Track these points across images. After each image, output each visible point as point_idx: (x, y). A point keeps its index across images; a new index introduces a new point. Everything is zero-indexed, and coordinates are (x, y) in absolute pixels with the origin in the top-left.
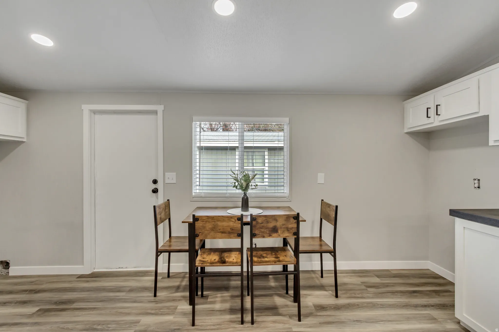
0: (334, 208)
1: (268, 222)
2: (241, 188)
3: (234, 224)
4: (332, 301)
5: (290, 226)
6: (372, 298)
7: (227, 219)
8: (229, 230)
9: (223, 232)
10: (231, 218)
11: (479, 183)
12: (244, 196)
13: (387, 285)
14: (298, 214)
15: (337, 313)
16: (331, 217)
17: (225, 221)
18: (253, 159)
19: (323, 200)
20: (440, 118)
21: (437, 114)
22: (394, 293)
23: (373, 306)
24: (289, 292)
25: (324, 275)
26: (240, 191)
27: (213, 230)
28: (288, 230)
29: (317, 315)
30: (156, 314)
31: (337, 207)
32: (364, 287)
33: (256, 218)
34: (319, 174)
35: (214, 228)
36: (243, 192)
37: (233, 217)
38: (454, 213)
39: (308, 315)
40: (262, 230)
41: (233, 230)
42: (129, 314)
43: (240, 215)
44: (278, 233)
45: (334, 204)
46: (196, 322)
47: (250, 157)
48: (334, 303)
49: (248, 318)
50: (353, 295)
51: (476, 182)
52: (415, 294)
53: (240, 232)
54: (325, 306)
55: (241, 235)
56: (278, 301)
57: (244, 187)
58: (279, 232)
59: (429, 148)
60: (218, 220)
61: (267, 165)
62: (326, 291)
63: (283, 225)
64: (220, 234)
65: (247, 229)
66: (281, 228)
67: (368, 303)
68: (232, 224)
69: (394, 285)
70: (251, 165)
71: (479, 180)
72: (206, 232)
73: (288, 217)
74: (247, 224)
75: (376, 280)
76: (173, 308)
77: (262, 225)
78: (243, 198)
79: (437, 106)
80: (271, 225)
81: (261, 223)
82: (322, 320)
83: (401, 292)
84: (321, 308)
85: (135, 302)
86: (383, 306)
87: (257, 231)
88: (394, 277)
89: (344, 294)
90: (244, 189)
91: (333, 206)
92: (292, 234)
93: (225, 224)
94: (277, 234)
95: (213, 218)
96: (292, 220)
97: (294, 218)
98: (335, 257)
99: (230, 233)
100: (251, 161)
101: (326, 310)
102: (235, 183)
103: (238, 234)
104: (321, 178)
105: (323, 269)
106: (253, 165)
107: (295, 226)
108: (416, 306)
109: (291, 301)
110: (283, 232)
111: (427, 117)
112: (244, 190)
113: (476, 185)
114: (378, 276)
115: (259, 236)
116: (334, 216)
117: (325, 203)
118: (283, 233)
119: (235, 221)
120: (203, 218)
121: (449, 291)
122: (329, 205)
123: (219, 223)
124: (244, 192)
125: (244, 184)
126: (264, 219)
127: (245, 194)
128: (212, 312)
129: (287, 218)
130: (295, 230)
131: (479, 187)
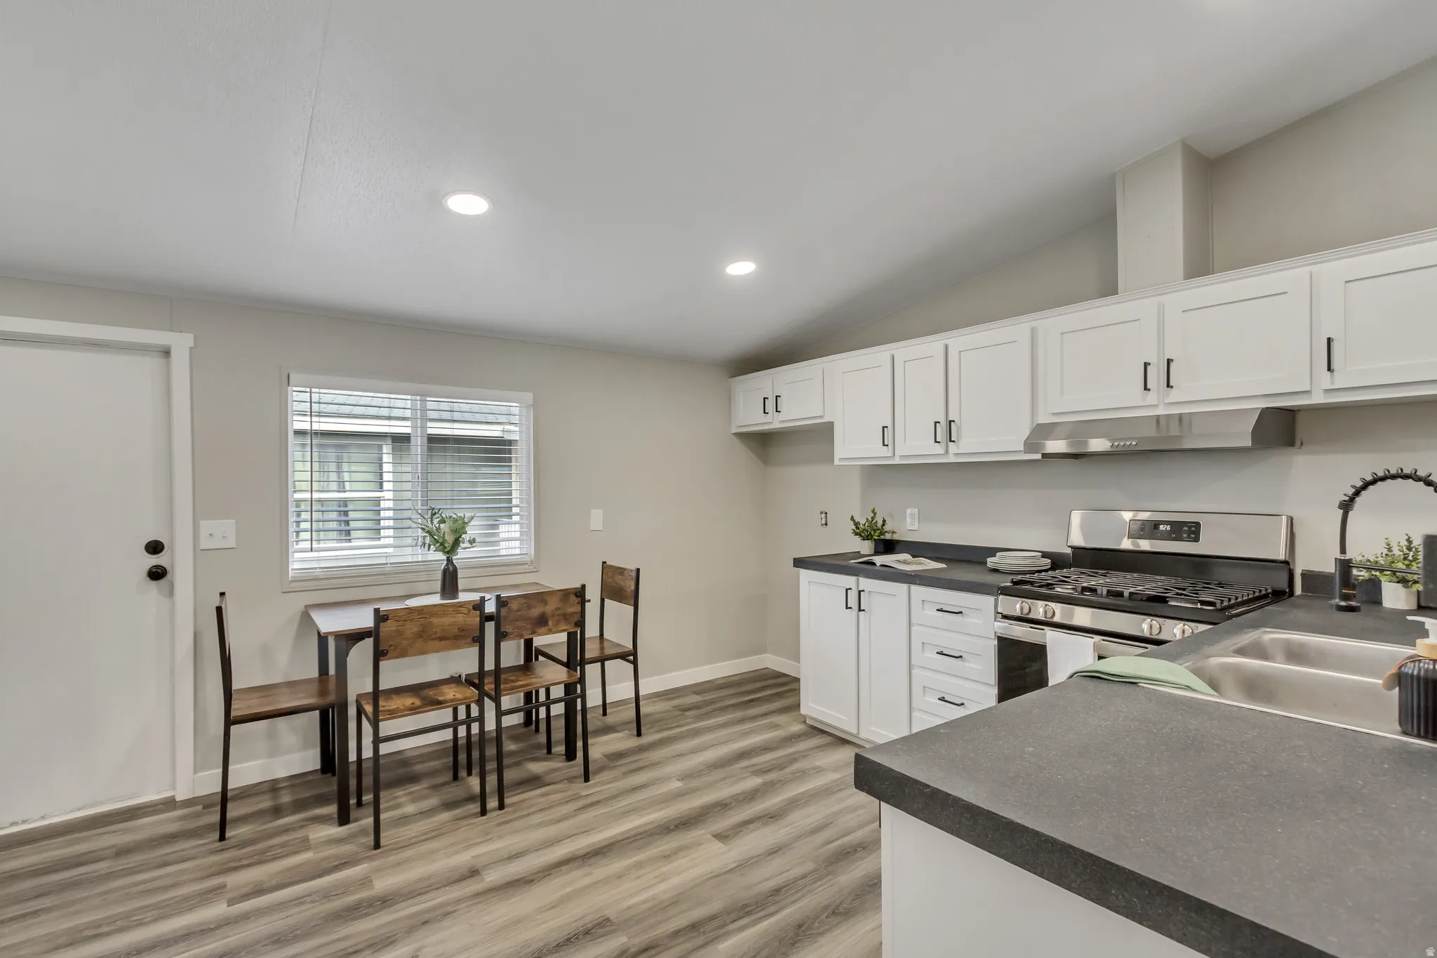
0: (634, 574)
1: (529, 607)
2: (442, 547)
3: (467, 619)
4: (634, 742)
5: (570, 610)
6: (695, 723)
7: (451, 609)
8: (456, 631)
9: (441, 639)
10: (460, 606)
11: (826, 518)
12: (447, 565)
13: (712, 702)
14: (583, 587)
15: (645, 755)
16: (626, 591)
17: (448, 614)
18: (339, 472)
19: (604, 563)
20: (781, 417)
21: (777, 411)
22: (724, 709)
23: (696, 733)
24: (554, 750)
25: (608, 711)
26: (441, 556)
27: (421, 637)
28: (566, 619)
29: (615, 767)
30: (260, 862)
31: (638, 570)
32: (678, 713)
33: (507, 602)
34: (593, 511)
35: (423, 631)
36: (445, 558)
37: (465, 604)
38: (800, 563)
39: (601, 769)
40: (519, 624)
41: (463, 630)
42: (174, 886)
43: (479, 599)
44: (549, 626)
45: (634, 568)
46: (383, 842)
47: (333, 467)
48: (637, 745)
49: (492, 803)
50: (665, 727)
51: (823, 515)
52: (752, 703)
53: (477, 634)
54: (623, 752)
55: (480, 640)
56: (536, 768)
57: (446, 545)
58: (550, 623)
59: (766, 460)
60: (432, 615)
61: (386, 486)
62: (617, 732)
63: (558, 609)
64: (436, 644)
65: (490, 627)
66: (553, 616)
67: (688, 730)
68: (461, 619)
69: (722, 699)
70: (334, 486)
71: (826, 513)
72: (405, 642)
73: (566, 593)
74: (490, 618)
75: (695, 699)
76: (297, 841)
77: (519, 613)
78: (445, 572)
79: (777, 397)
80: (536, 612)
81: (517, 611)
82: (625, 769)
83: (733, 706)
84: (619, 755)
85: (165, 864)
86: (710, 729)
87: (508, 626)
88: (722, 688)
89: (651, 728)
90: (446, 550)
91: (632, 571)
92: (573, 624)
93: (446, 620)
94: (546, 628)
95: (422, 610)
96: (573, 598)
97: (577, 596)
98: (635, 663)
99: (456, 638)
100: (333, 476)
101: (626, 757)
102: (424, 537)
103: (474, 638)
104: (596, 519)
105: (608, 701)
106: (344, 487)
107: (578, 609)
108: (754, 718)
109: (562, 762)
110: (558, 623)
111: (765, 413)
112: (448, 553)
113: (823, 522)
114: (696, 693)
115: (512, 636)
116: (633, 588)
117: (612, 567)
118: (556, 625)
119: (469, 612)
120: (399, 614)
121: (795, 690)
122: (621, 571)
123: (434, 620)
124: (448, 558)
125: (450, 539)
126: (523, 601)
127: (449, 561)
128: (405, 820)
129: (564, 595)
130: (577, 618)
131: (826, 524)
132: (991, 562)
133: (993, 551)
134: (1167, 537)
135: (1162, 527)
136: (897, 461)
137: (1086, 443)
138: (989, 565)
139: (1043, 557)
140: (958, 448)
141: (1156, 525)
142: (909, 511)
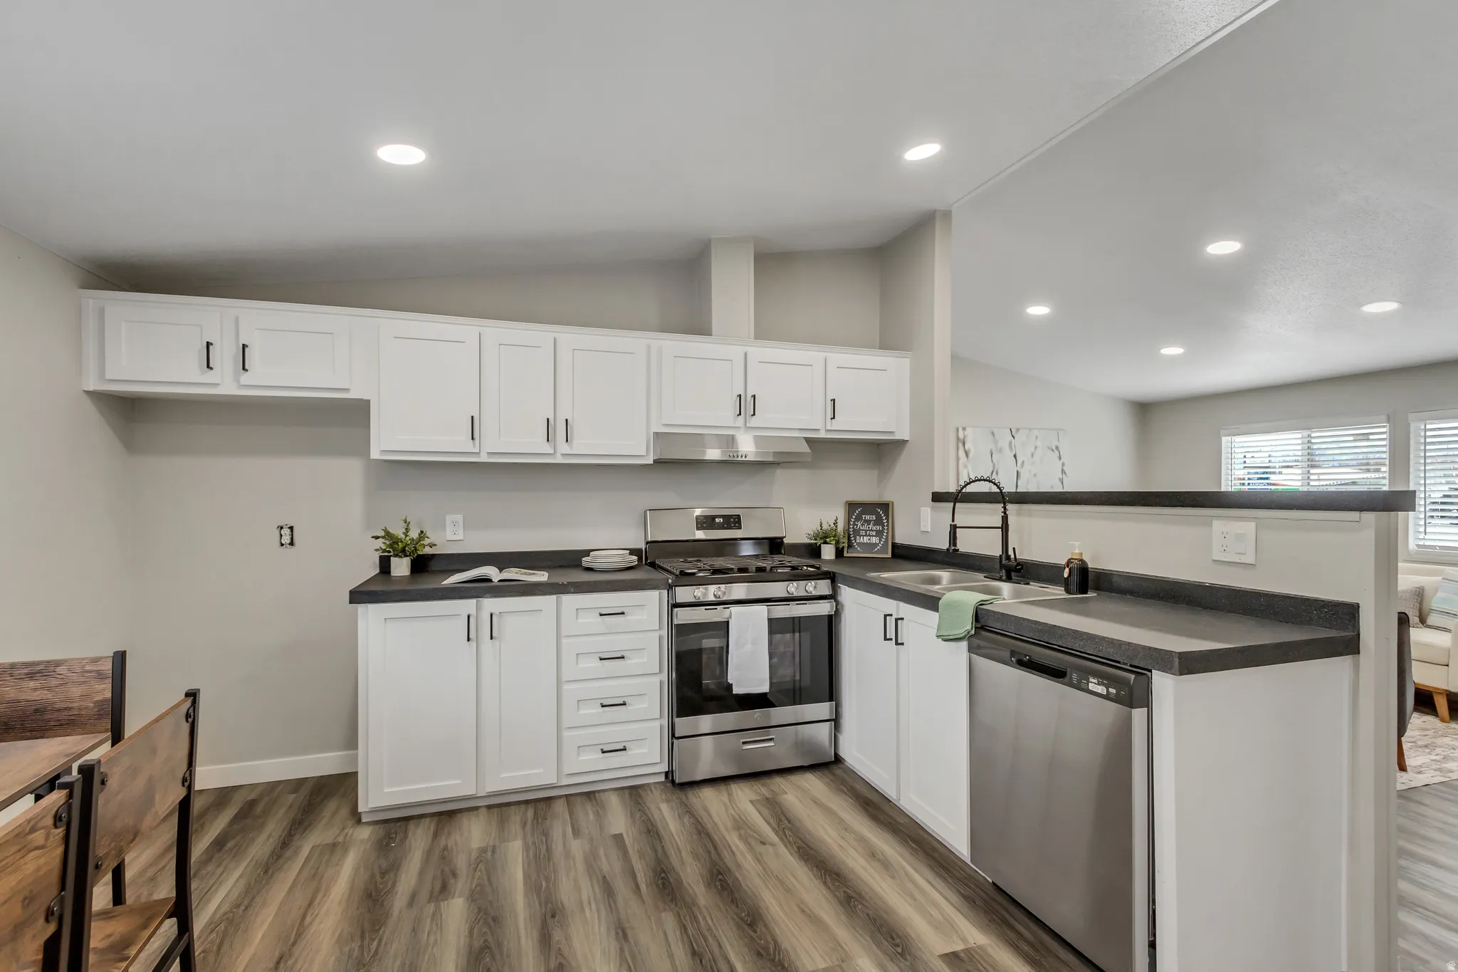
11: (293, 535)
20: (246, 379)
21: (243, 368)
51: (286, 532)
59: (130, 445)
79: (244, 346)
111: (207, 367)
113: (286, 540)
131: (292, 544)
132: (586, 561)
133: (587, 553)
134: (721, 527)
135: (717, 520)
136: (483, 458)
137: (704, 453)
138: (584, 564)
139: (630, 554)
140: (571, 448)
141: (713, 518)
142: (449, 518)
